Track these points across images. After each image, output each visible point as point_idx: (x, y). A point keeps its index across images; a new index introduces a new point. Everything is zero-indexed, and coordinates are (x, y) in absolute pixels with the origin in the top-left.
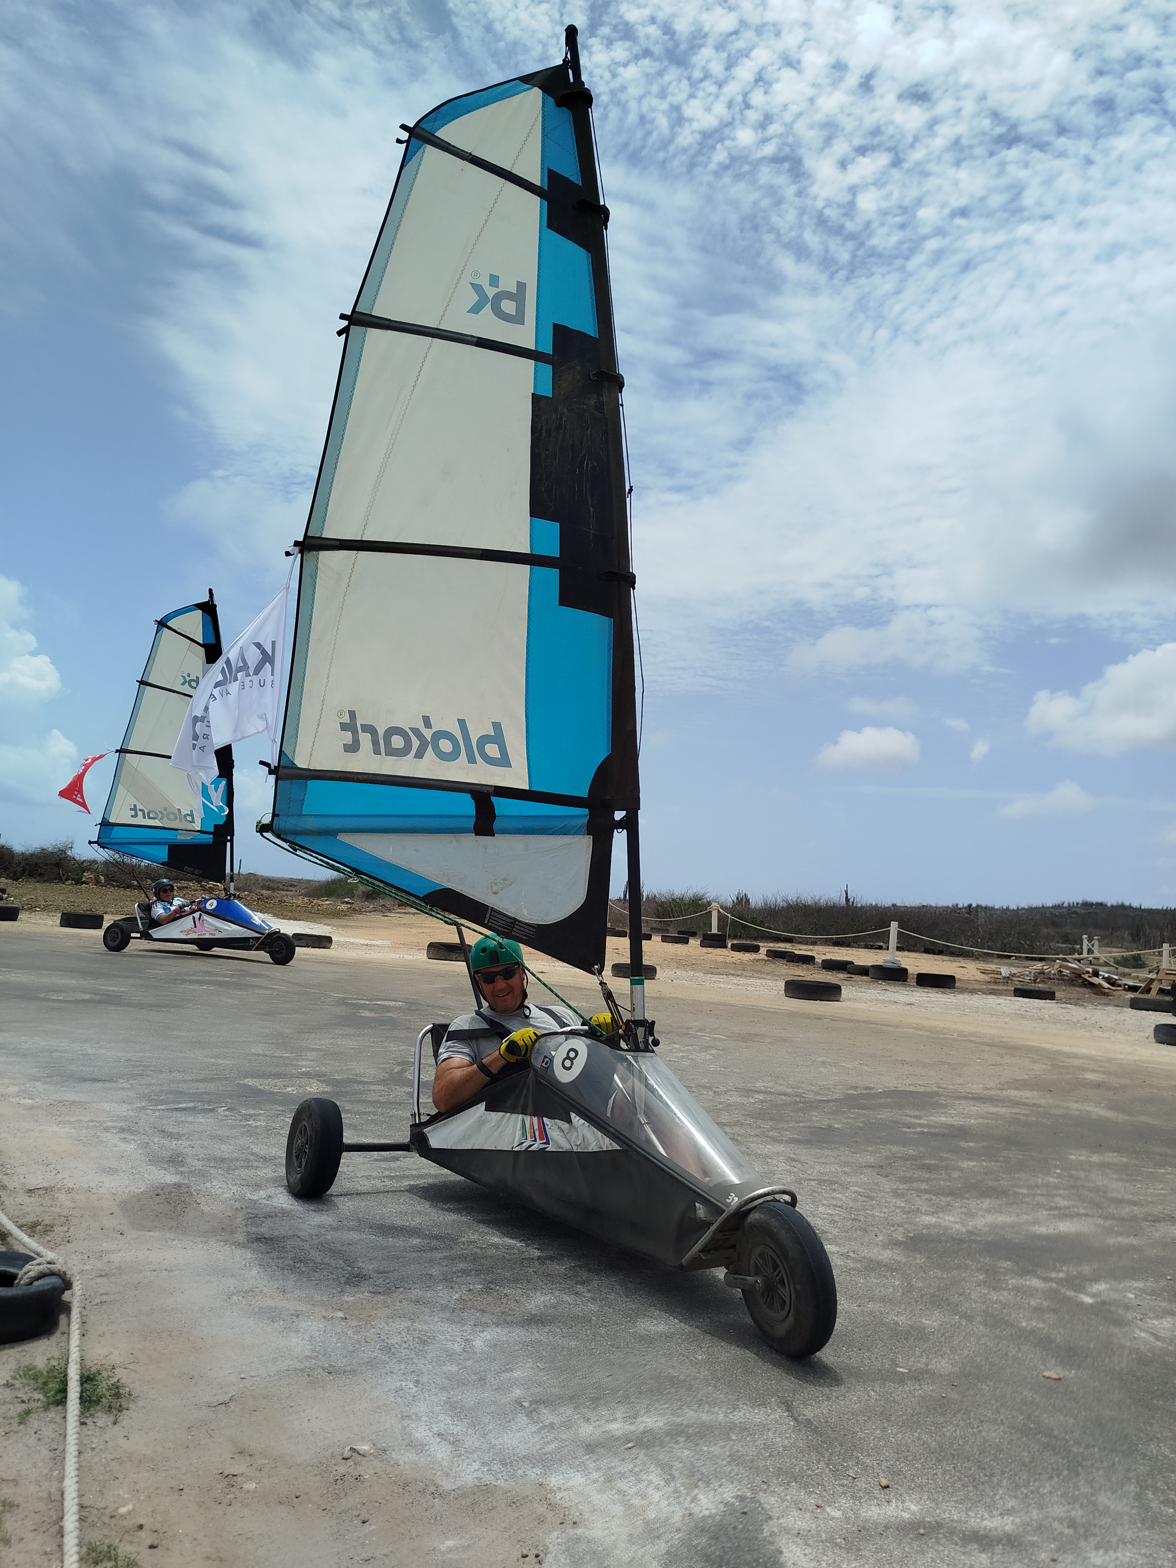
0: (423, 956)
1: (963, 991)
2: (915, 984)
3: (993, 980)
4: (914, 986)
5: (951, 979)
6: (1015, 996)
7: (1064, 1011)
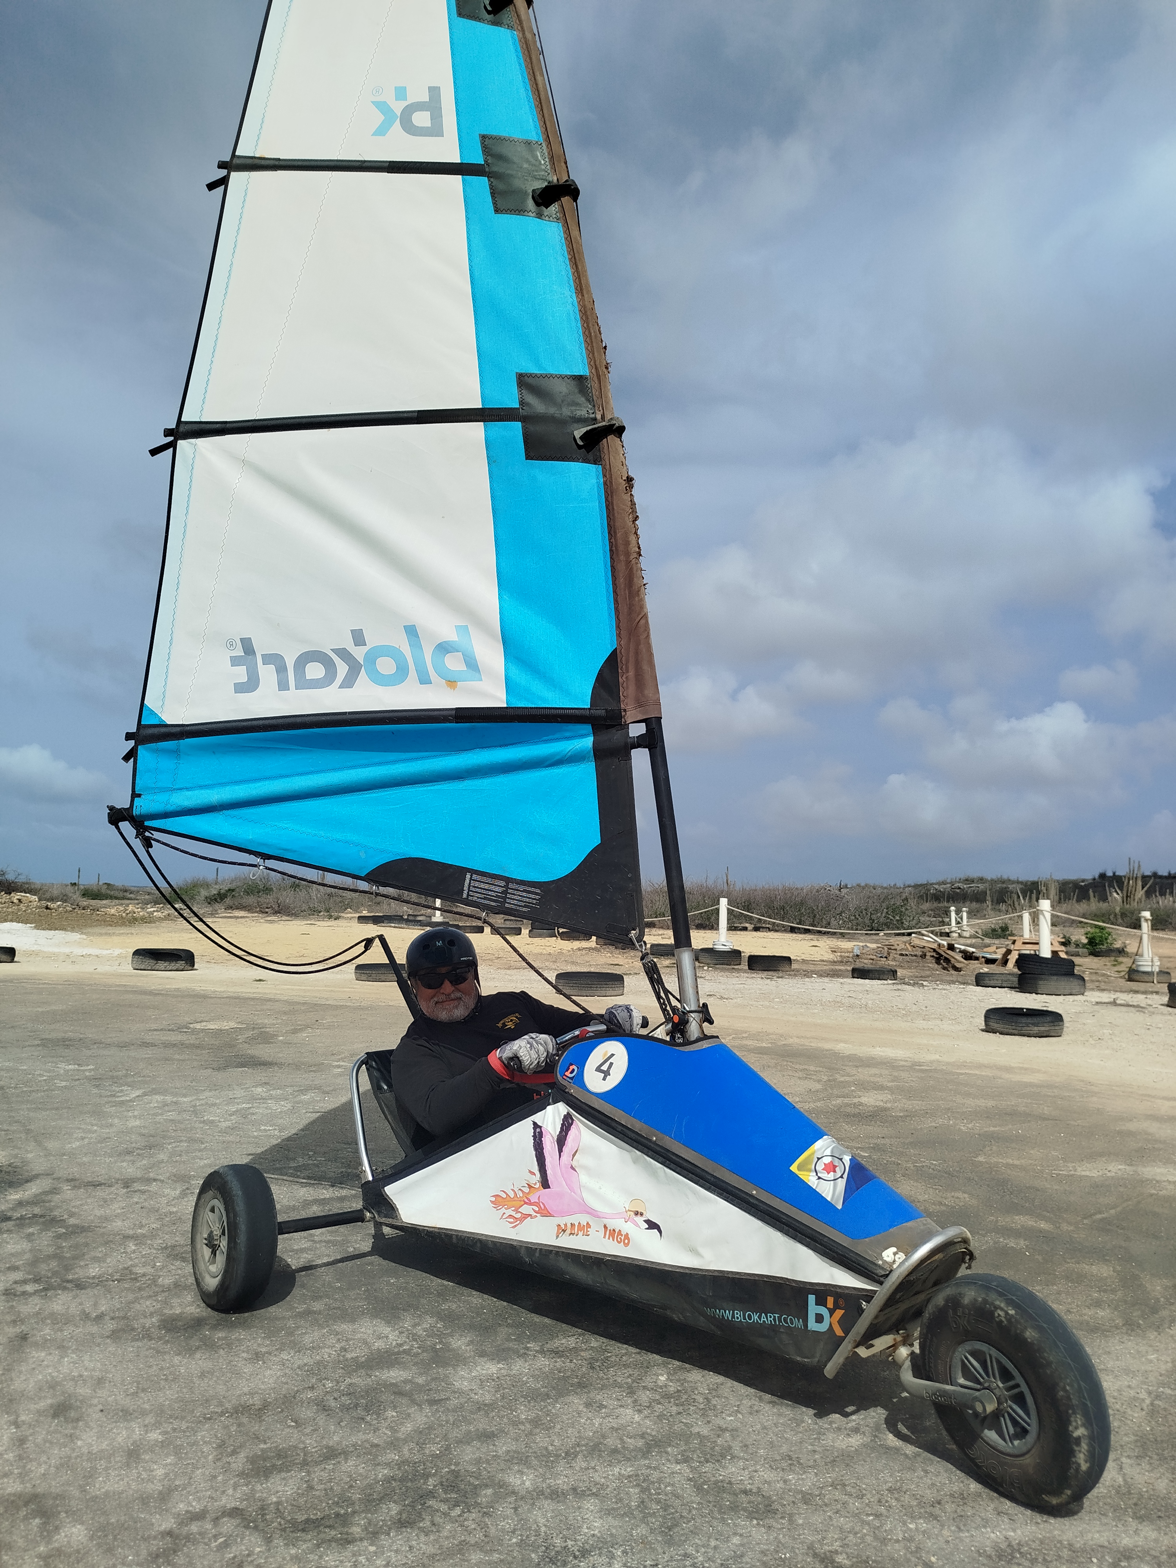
0: (127, 967)
1: (797, 973)
2: (747, 967)
3: (839, 959)
4: (745, 972)
5: (788, 960)
6: (853, 977)
7: (897, 993)
